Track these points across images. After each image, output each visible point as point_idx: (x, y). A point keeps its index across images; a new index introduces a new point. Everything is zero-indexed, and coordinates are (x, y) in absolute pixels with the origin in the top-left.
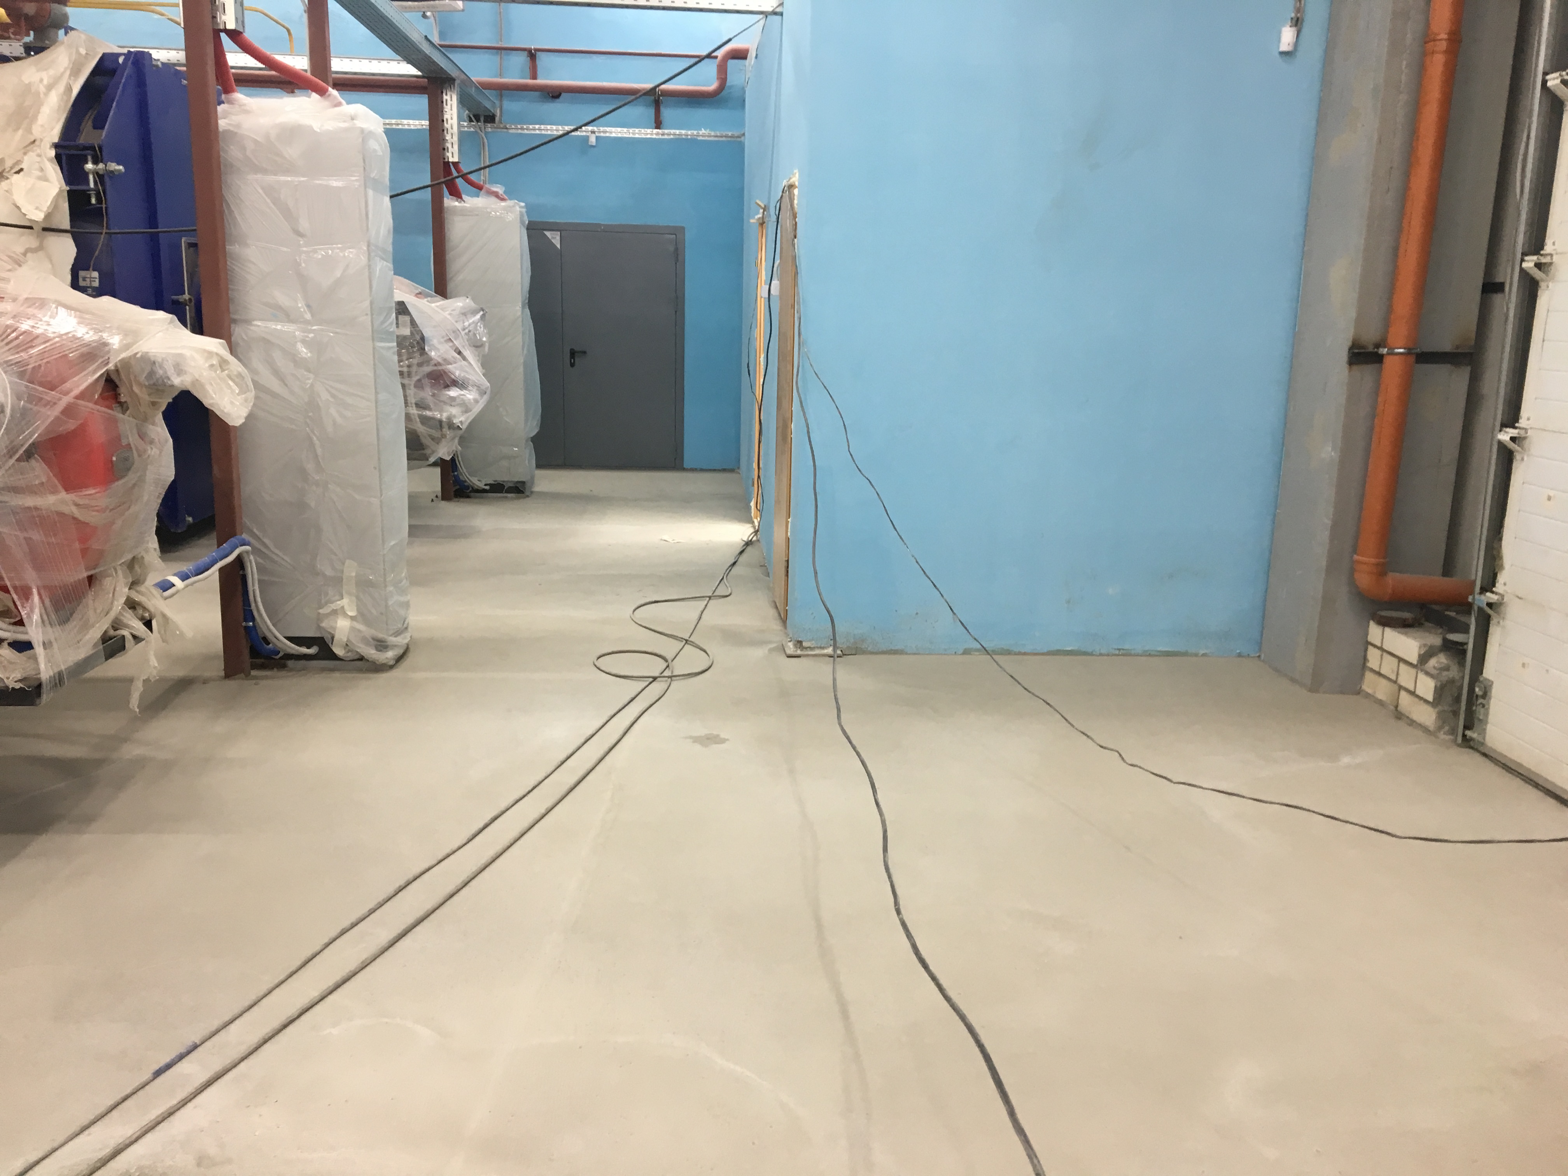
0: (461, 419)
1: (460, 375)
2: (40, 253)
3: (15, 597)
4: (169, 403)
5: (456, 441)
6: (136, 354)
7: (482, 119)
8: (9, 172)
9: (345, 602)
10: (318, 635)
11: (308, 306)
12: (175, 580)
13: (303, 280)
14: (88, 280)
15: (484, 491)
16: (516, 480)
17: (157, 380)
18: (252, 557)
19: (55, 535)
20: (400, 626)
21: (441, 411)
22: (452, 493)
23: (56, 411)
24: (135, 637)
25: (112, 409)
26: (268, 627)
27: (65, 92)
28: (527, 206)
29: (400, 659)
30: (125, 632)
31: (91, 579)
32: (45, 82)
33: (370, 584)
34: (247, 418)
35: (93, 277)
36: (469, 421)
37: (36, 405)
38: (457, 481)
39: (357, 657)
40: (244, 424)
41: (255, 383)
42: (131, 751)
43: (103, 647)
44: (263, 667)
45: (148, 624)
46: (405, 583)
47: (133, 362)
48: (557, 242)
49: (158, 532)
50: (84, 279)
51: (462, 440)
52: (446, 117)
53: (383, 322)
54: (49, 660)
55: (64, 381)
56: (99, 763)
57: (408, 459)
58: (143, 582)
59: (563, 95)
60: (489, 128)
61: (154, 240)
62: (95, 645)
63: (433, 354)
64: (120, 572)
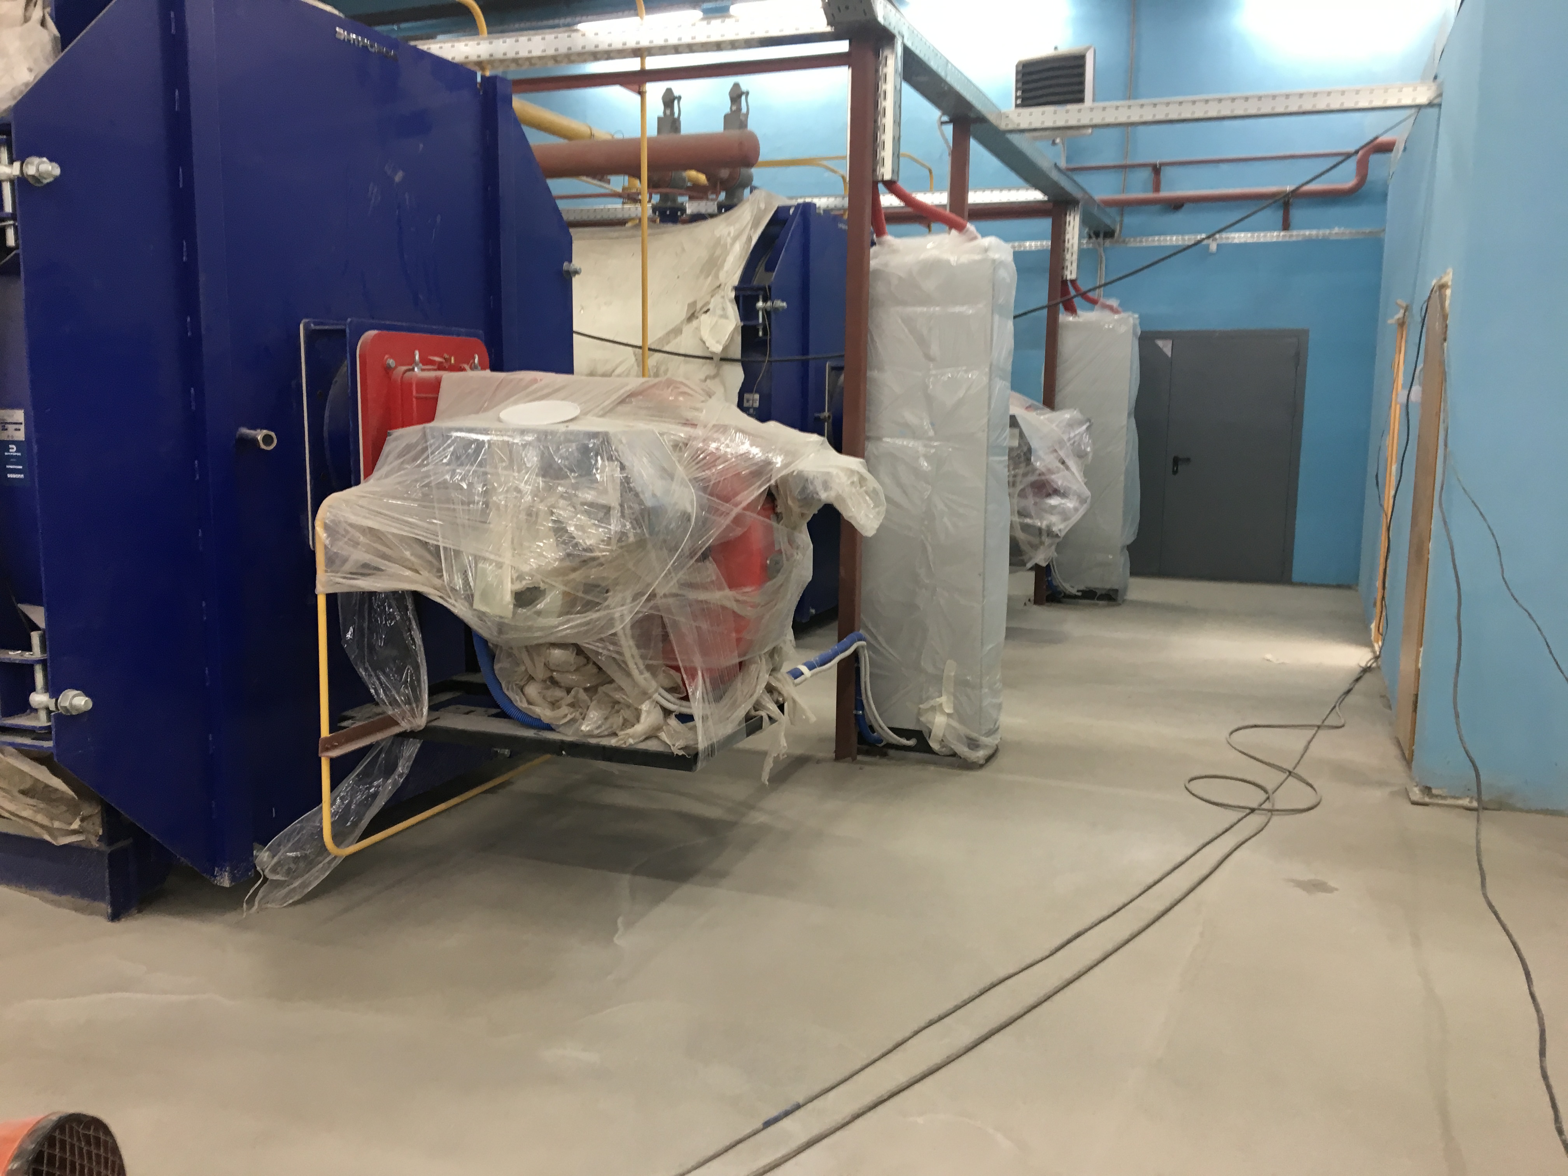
0: (1060, 527)
1: (1062, 485)
2: (717, 380)
3: (685, 676)
4: (814, 515)
5: (1053, 547)
6: (793, 472)
7: (1102, 235)
8: (699, 312)
9: (943, 699)
10: (917, 728)
11: (932, 424)
12: (804, 669)
13: (929, 399)
14: (751, 402)
15: (1075, 597)
16: (1108, 587)
17: (808, 495)
18: (866, 651)
19: (718, 625)
20: (992, 727)
21: (1041, 519)
22: (1045, 598)
23: (728, 521)
24: (770, 718)
25: (769, 518)
26: (875, 718)
27: (746, 243)
28: (1141, 317)
29: (989, 759)
30: (763, 713)
31: (741, 664)
32: (732, 235)
33: (966, 684)
34: (878, 530)
35: (754, 399)
36: (1067, 530)
37: (713, 515)
38: (1050, 585)
39: (951, 753)
40: (875, 535)
41: (887, 498)
42: (759, 818)
43: (746, 725)
44: (867, 753)
45: (781, 707)
46: (999, 685)
47: (790, 479)
48: (1168, 351)
49: (794, 627)
50: (748, 401)
51: (1059, 548)
52: (1067, 237)
53: (997, 438)
54: (706, 731)
55: (736, 494)
56: (732, 825)
57: (1010, 564)
58: (780, 669)
59: (1186, 206)
60: (1108, 242)
61: (805, 364)
62: (739, 724)
63: (1038, 464)
64: (764, 660)
